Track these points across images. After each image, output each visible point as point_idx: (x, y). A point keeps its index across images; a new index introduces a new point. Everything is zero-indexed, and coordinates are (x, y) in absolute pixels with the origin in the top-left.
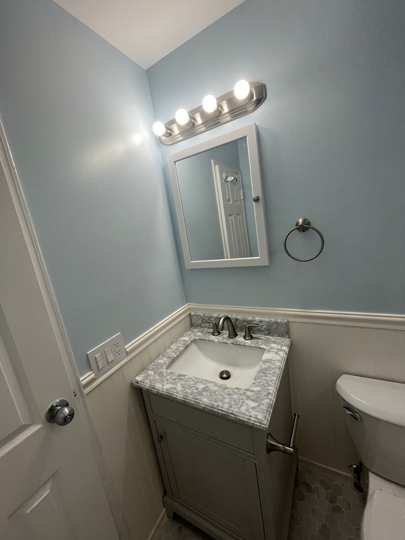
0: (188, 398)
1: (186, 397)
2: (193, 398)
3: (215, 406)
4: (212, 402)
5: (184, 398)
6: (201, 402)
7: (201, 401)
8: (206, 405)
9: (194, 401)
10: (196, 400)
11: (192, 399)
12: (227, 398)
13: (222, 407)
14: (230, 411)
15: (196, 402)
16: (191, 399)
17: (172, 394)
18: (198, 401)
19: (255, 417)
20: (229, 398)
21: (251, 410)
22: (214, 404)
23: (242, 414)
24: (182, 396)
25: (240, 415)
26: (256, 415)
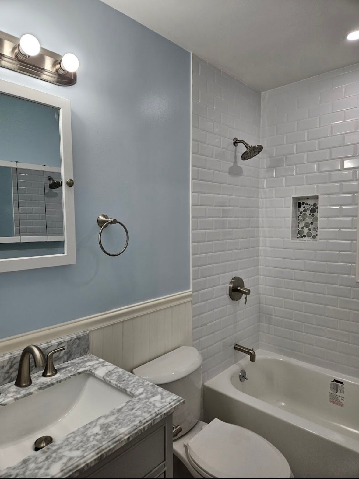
0: (103, 447)
1: (100, 449)
2: (109, 441)
3: (139, 424)
4: (132, 425)
5: (98, 454)
6: (122, 436)
7: (121, 434)
8: (129, 432)
9: (113, 444)
10: (115, 440)
11: (110, 443)
12: (135, 412)
13: (145, 419)
14: (154, 415)
15: (116, 442)
16: (107, 445)
17: (77, 466)
18: (117, 439)
19: (172, 401)
20: (136, 410)
21: (163, 401)
22: (135, 423)
23: (163, 407)
24: (93, 454)
25: (163, 409)
26: (171, 399)
